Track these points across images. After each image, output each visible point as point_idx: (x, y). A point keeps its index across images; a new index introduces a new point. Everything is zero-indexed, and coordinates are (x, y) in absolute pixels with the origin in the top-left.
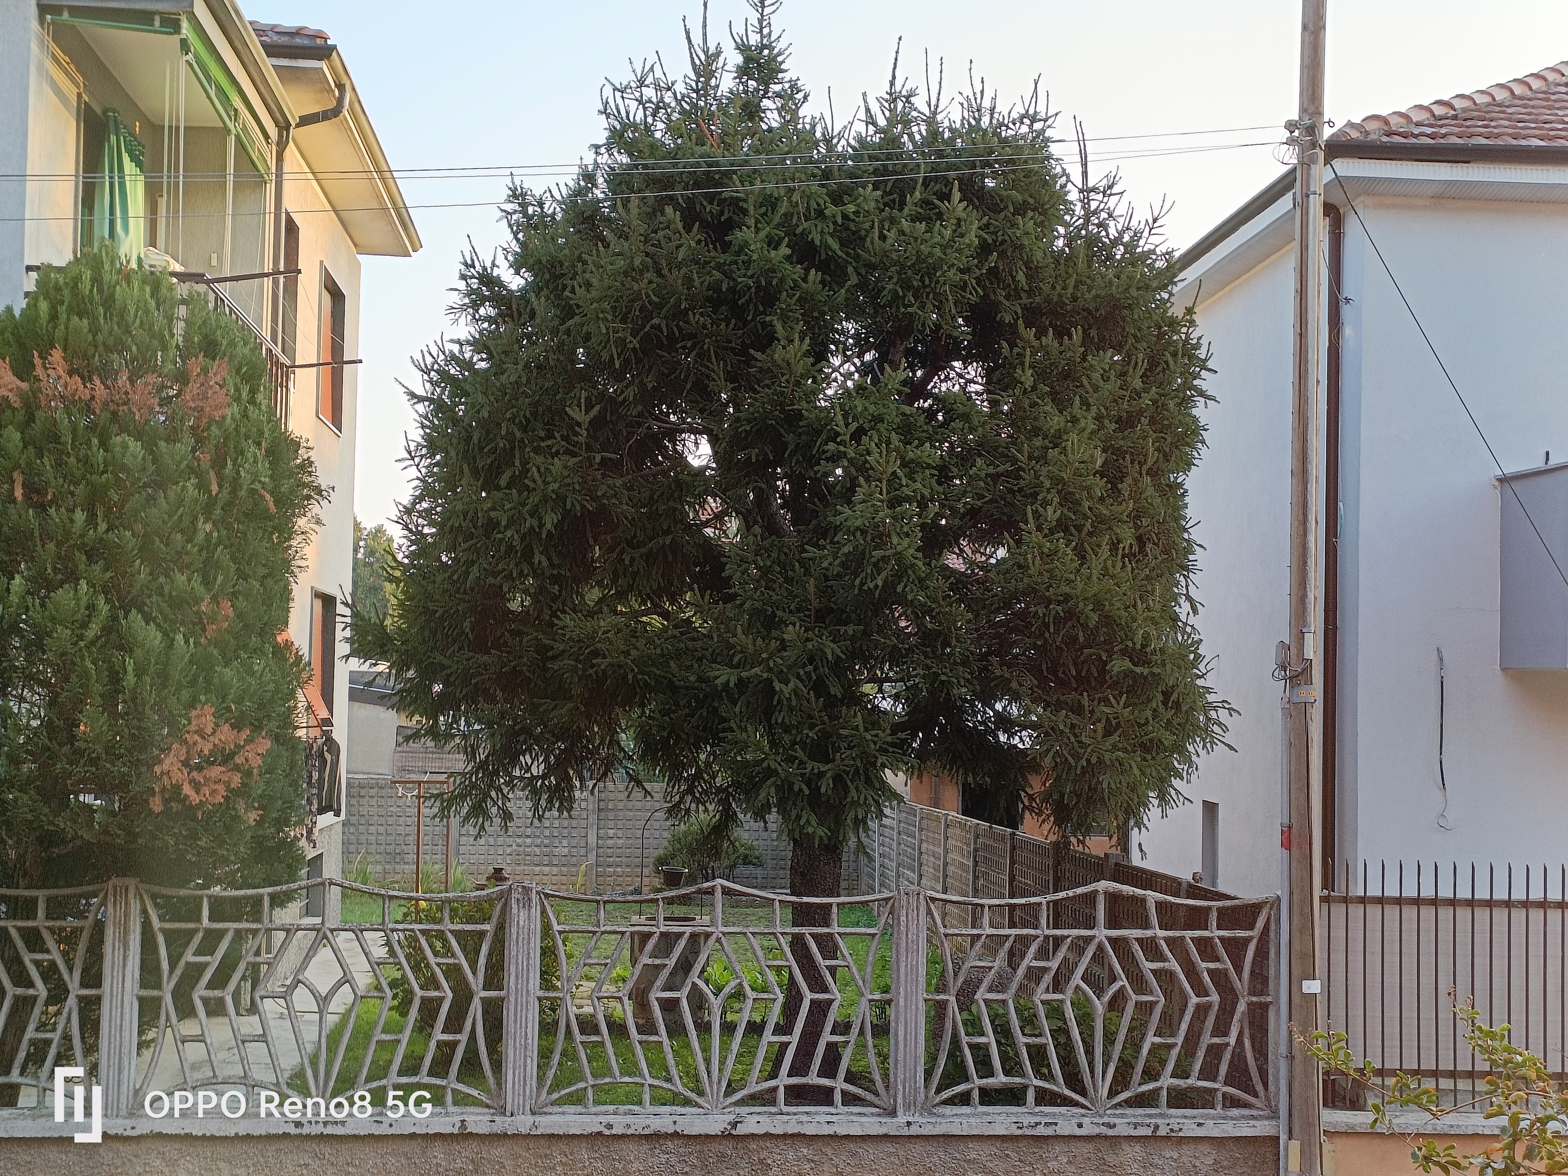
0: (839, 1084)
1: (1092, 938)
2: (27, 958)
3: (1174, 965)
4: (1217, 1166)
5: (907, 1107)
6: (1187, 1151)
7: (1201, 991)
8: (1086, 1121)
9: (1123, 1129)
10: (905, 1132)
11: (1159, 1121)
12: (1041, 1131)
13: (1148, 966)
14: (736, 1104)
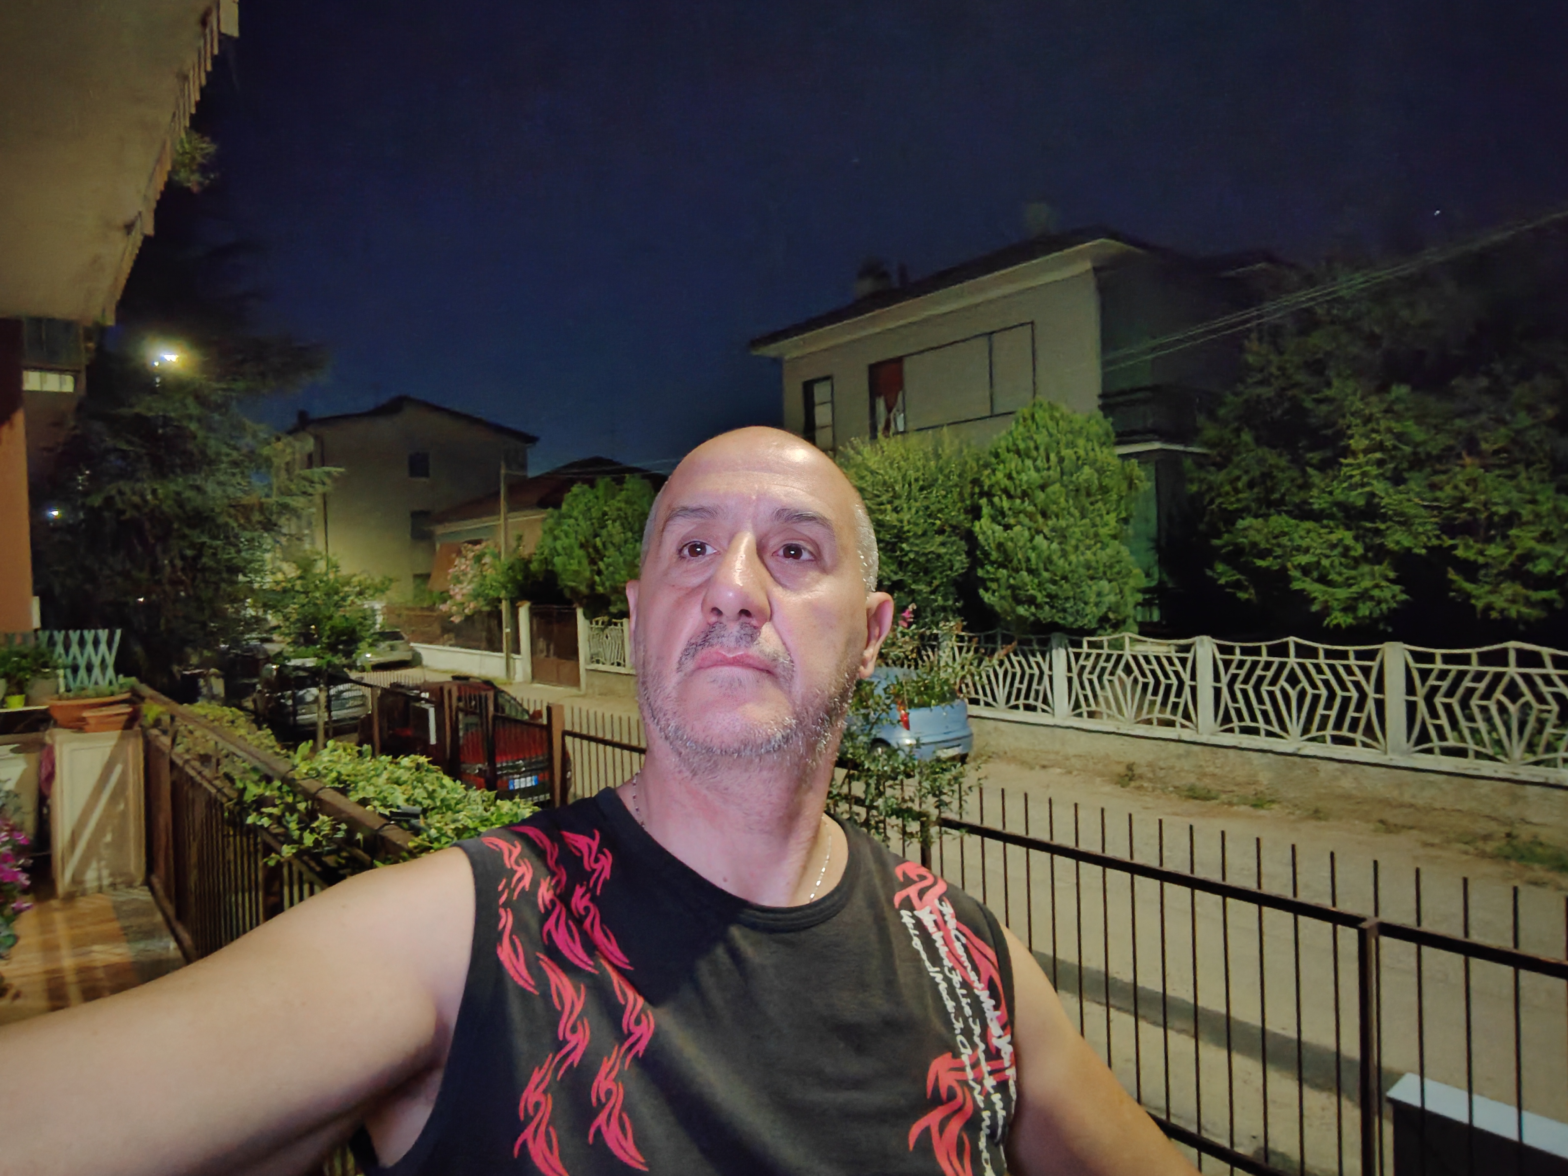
0: (1359, 737)
1: (1505, 673)
5: (1395, 752)
8: (1504, 770)
9: (1527, 777)
10: (1393, 763)
11: (1556, 775)
12: (1474, 772)
13: (1545, 689)
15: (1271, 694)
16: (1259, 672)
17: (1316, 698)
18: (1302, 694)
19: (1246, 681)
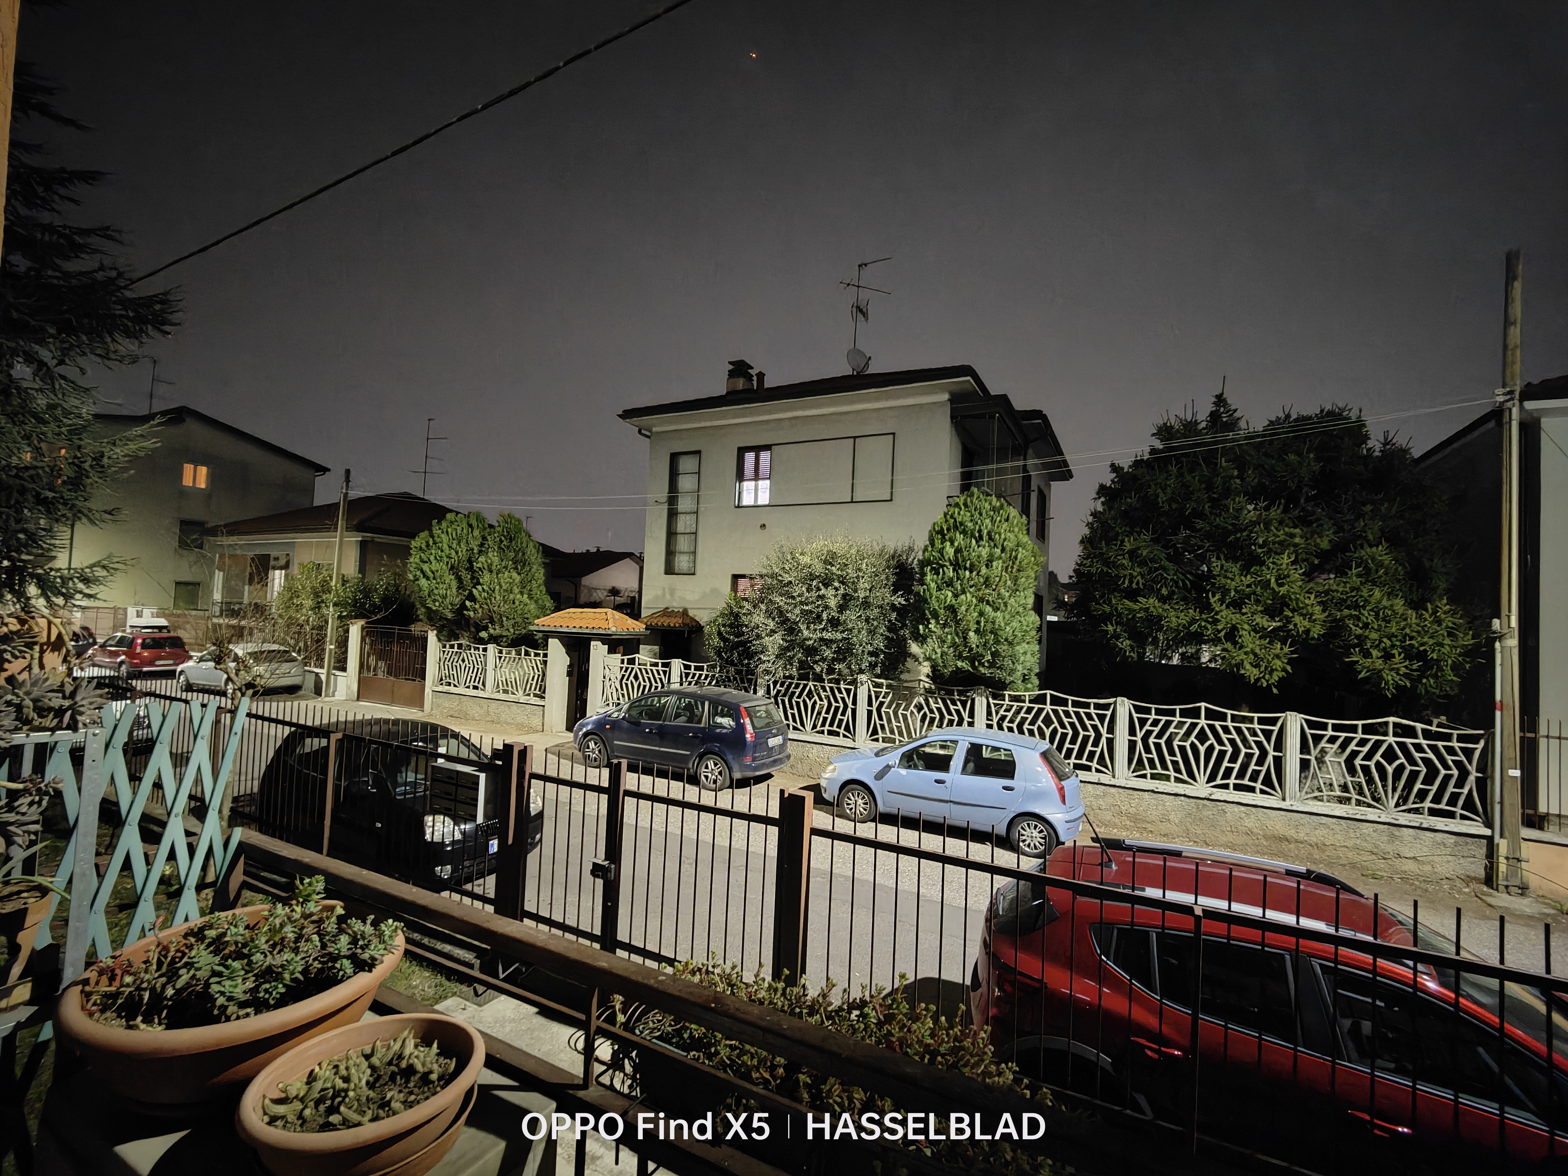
0: (1258, 786)
1: (1384, 741)
2: (952, 707)
3: (1431, 756)
4: (1456, 844)
5: (1291, 799)
6: (1439, 835)
7: (1447, 767)
8: (1383, 816)
9: (1402, 821)
10: (1290, 808)
11: (1423, 821)
12: (1358, 817)
13: (1417, 755)
14: (1212, 787)
15: (1182, 749)
16: (1171, 729)
17: (1222, 754)
18: (1211, 748)
19: (1159, 736)
